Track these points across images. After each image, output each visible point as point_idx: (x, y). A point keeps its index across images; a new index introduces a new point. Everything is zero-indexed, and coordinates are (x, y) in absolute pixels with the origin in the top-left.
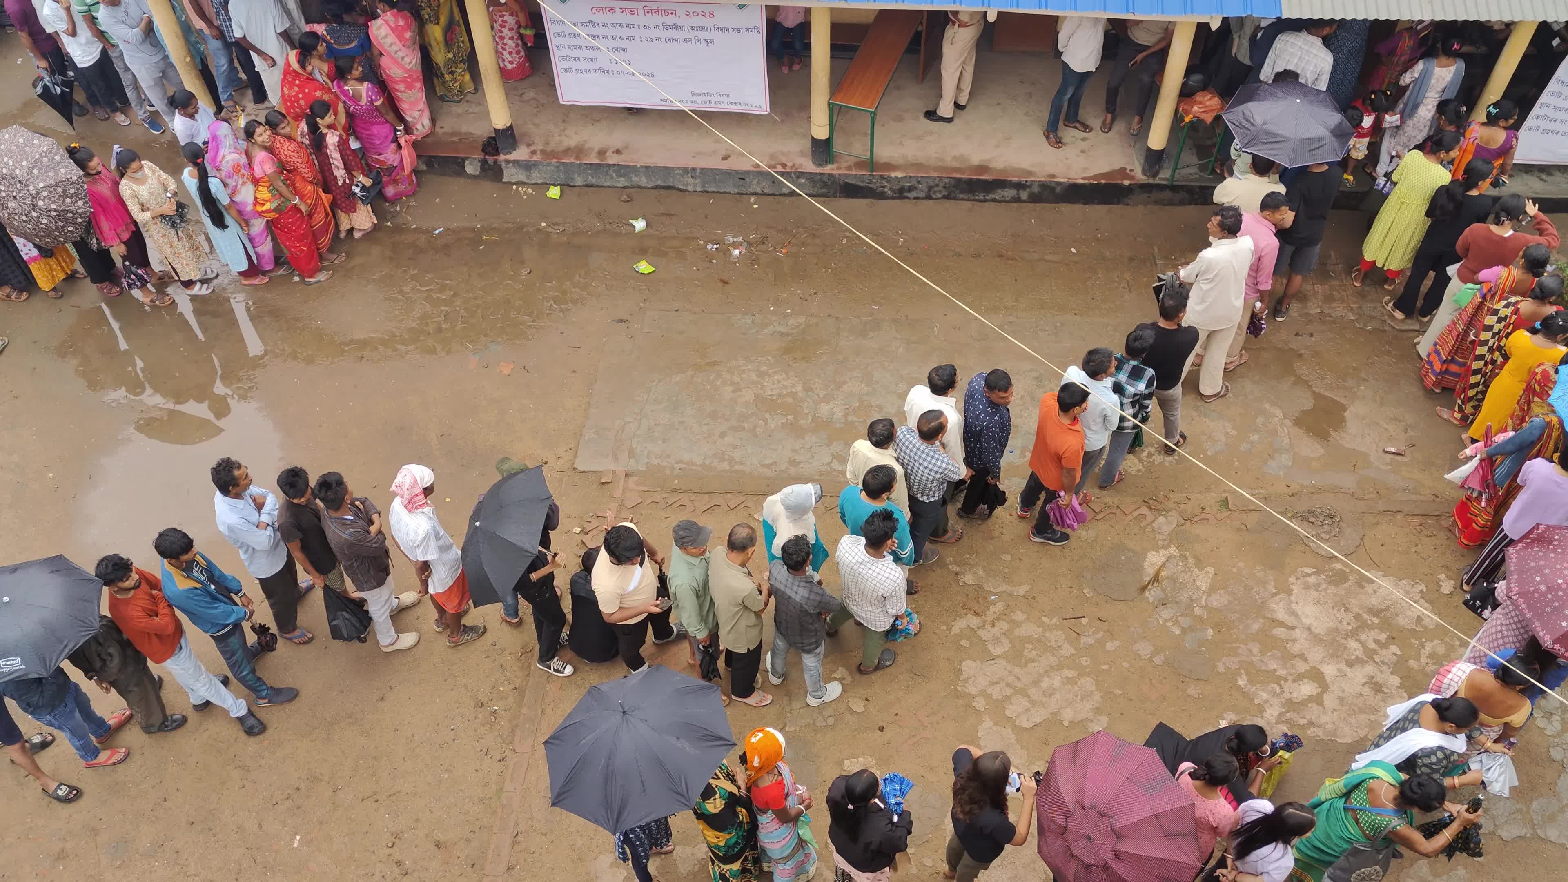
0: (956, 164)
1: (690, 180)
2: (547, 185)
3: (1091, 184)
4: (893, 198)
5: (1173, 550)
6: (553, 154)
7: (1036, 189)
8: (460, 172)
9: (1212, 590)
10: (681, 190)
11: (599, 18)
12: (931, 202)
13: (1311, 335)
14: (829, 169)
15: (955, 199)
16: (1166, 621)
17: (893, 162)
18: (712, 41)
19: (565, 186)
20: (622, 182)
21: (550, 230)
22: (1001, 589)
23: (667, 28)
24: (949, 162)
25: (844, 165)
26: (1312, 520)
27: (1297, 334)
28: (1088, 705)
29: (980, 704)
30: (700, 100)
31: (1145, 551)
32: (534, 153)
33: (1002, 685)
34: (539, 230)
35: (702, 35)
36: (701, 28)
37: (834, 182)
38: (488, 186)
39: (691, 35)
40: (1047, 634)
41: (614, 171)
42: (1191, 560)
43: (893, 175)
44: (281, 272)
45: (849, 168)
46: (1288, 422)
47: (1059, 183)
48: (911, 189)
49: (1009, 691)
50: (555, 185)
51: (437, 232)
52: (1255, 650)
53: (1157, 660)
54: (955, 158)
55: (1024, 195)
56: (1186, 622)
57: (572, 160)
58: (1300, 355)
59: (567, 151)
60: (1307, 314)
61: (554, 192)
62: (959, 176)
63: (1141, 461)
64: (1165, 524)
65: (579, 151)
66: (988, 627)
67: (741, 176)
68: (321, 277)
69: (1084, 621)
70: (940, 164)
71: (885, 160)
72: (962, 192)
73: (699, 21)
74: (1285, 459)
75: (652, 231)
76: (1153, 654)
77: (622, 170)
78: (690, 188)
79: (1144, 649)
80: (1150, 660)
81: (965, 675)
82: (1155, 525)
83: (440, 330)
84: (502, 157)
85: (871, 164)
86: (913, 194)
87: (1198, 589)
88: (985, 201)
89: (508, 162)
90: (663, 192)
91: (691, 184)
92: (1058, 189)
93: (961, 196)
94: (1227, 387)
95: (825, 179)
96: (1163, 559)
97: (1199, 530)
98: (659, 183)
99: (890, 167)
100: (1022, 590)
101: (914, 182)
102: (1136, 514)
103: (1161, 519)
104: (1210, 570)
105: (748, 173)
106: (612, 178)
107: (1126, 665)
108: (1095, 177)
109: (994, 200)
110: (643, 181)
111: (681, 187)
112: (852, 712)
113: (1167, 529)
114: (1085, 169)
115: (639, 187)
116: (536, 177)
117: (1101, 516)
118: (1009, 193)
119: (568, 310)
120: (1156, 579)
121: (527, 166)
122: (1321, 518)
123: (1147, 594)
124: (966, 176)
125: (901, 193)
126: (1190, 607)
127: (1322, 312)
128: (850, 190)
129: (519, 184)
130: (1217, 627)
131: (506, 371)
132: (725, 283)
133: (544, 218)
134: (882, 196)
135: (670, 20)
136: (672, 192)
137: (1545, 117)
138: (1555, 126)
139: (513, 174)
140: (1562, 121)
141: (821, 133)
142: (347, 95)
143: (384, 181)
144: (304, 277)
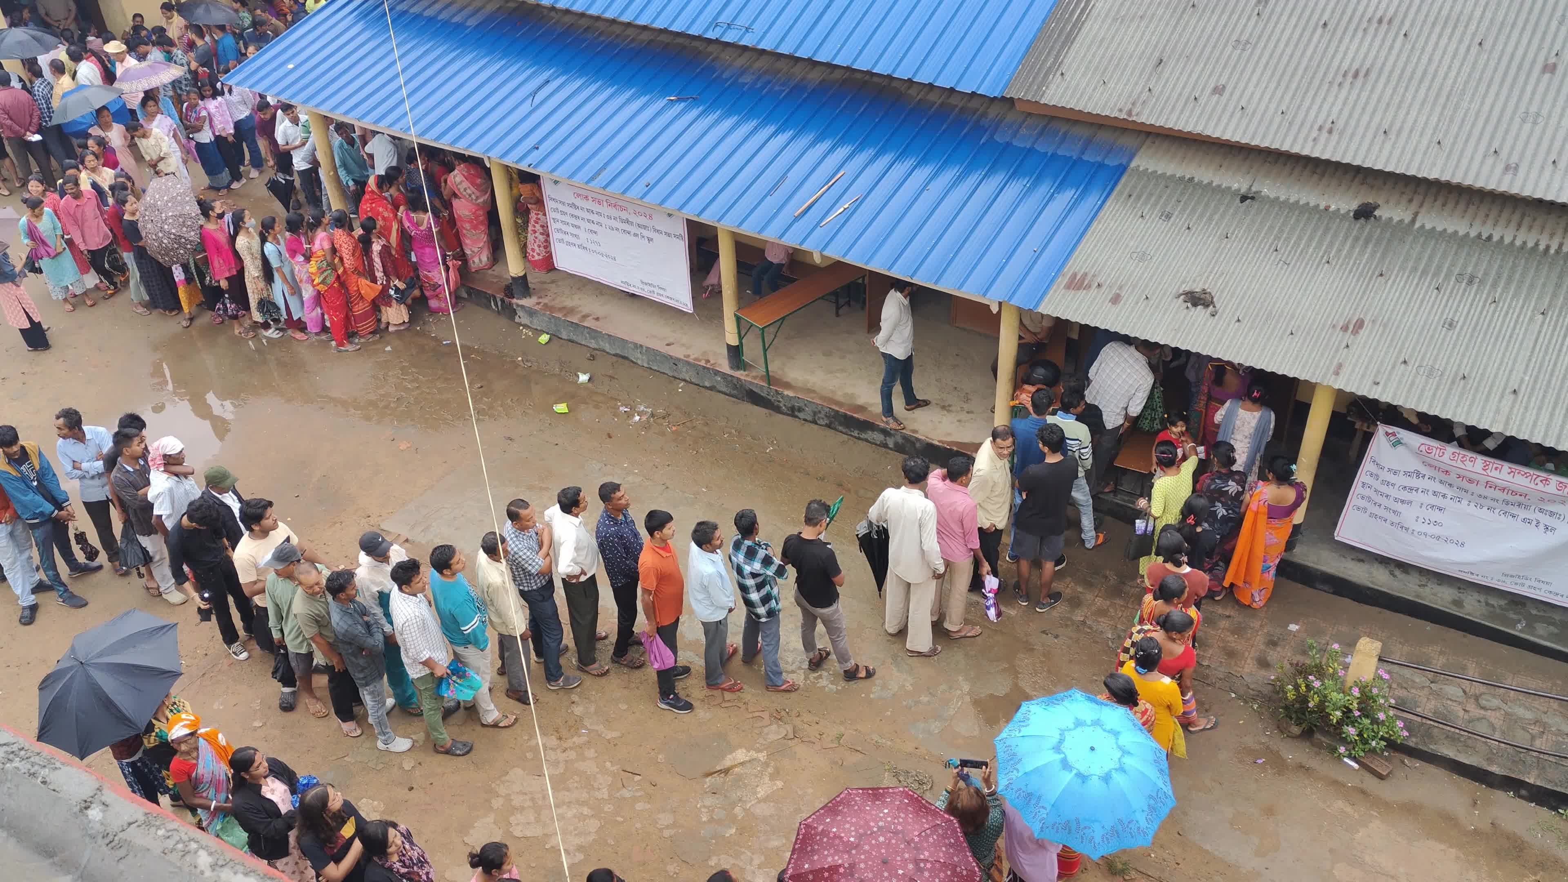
0: (841, 399)
1: (639, 355)
2: (542, 332)
3: (951, 450)
4: (788, 415)
5: (762, 757)
6: (552, 309)
7: (900, 441)
8: (488, 307)
9: (766, 799)
10: (632, 362)
11: (579, 202)
12: (816, 427)
13: (1056, 637)
14: (740, 374)
15: (835, 429)
16: (704, 807)
17: (793, 383)
19: (554, 337)
20: (593, 344)
21: (521, 363)
22: (596, 727)
23: (623, 221)
24: (839, 397)
25: (754, 374)
26: (901, 778)
27: (1044, 632)
28: (578, 841)
29: (497, 803)
30: (646, 288)
31: (740, 746)
32: (538, 304)
33: (527, 797)
34: (514, 362)
35: (645, 233)
36: (645, 227)
37: (741, 386)
38: (503, 321)
39: (639, 231)
40: (599, 776)
41: (588, 333)
42: (770, 770)
43: (786, 393)
45: (755, 378)
46: (967, 699)
47: (918, 440)
48: (800, 410)
49: (528, 803)
50: (546, 333)
51: (445, 342)
52: (756, 862)
53: (667, 833)
54: (846, 394)
55: (891, 443)
56: (719, 814)
57: (564, 317)
58: (1032, 650)
59: (561, 309)
60: (1070, 619)
61: (544, 338)
62: (837, 408)
63: (806, 678)
64: (775, 732)
65: (571, 311)
66: (558, 751)
67: (676, 362)
68: (350, 348)
69: (637, 778)
70: (830, 395)
71: (788, 380)
72: (841, 424)
73: (642, 220)
74: (935, 727)
75: (590, 385)
76: (667, 827)
77: (594, 334)
78: (639, 362)
79: (665, 819)
80: (661, 830)
81: (507, 778)
82: (766, 730)
83: (386, 407)
84: (514, 301)
85: (769, 378)
86: (801, 415)
87: (755, 793)
88: (859, 438)
89: (518, 305)
90: (620, 360)
91: (642, 360)
92: (918, 445)
93: (840, 428)
94: (935, 649)
95: (735, 381)
96: (747, 758)
97: (801, 750)
98: (618, 352)
99: (788, 386)
100: (610, 735)
101: (801, 404)
102: (757, 714)
103: (774, 727)
104: (780, 784)
105: (679, 360)
106: (585, 338)
107: (638, 825)
108: (949, 443)
109: (867, 440)
110: (607, 347)
111: (632, 359)
112: (401, 768)
113: (772, 737)
114: (949, 434)
115: (604, 351)
116: (536, 324)
117: (727, 705)
118: (878, 437)
119: (483, 420)
120: (726, 771)
121: (531, 313)
122: (910, 780)
123: (708, 780)
124: (842, 410)
125: (793, 411)
126: (734, 805)
127: (1084, 623)
128: (754, 398)
129: (525, 326)
130: (741, 832)
131: (403, 447)
132: (610, 437)
133: (524, 354)
134: (777, 409)
135: (624, 215)
136: (627, 362)
137: (1369, 499)
138: (1381, 512)
139: (522, 318)
140: (1386, 508)
141: (733, 340)
142: (410, 220)
143: (427, 293)
144: (339, 345)
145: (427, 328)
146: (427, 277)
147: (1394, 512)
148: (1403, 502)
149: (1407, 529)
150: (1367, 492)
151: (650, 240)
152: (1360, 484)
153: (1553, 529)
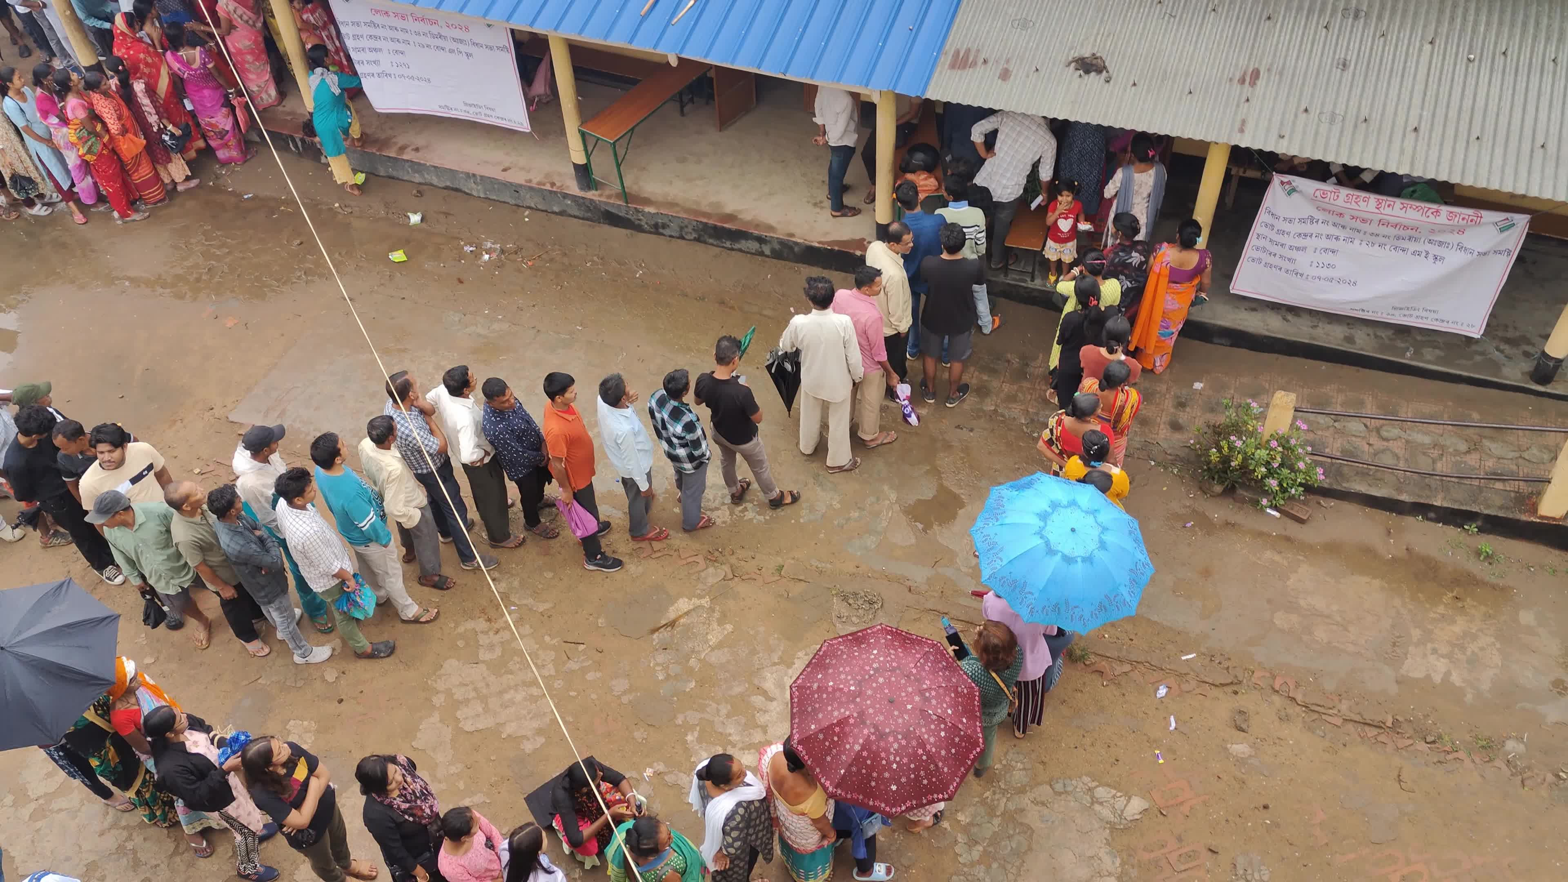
0: (707, 210)
1: (473, 186)
3: (832, 250)
4: (650, 233)
5: (705, 602)
7: (777, 247)
8: (286, 147)
9: (720, 646)
10: (467, 194)
11: (379, 19)
12: (683, 242)
13: (971, 430)
14: (592, 195)
15: (705, 243)
16: (657, 664)
17: (653, 199)
18: (471, 55)
19: (371, 175)
20: (417, 178)
21: (340, 210)
22: (525, 602)
23: (434, 36)
24: (704, 207)
25: (607, 192)
26: (851, 601)
27: (958, 427)
28: (535, 724)
29: (439, 700)
30: (472, 110)
31: (680, 595)
33: (470, 688)
34: (331, 209)
35: (462, 48)
36: (461, 41)
37: (595, 207)
38: (309, 165)
39: (454, 46)
40: (540, 652)
41: (410, 167)
42: (717, 615)
43: (647, 209)
44: (102, 209)
45: (609, 197)
46: (897, 507)
47: (796, 244)
48: (664, 226)
49: (473, 694)
50: (362, 172)
51: (246, 197)
52: (724, 712)
53: (625, 699)
54: (711, 204)
55: (767, 250)
56: (675, 669)
57: (374, 151)
58: (950, 447)
59: (373, 143)
60: (982, 410)
62: (705, 220)
63: (731, 514)
64: (713, 575)
65: (385, 143)
66: (491, 633)
67: (516, 189)
68: (136, 217)
69: (581, 647)
70: (695, 207)
71: (646, 195)
72: (711, 236)
73: (457, 33)
74: (871, 541)
75: (424, 225)
76: (625, 693)
77: (417, 167)
78: (475, 193)
79: (620, 685)
80: (619, 697)
81: (442, 671)
82: (703, 574)
83: (198, 280)
85: (625, 196)
86: (667, 232)
87: (707, 641)
88: (732, 249)
90: (453, 193)
91: (477, 190)
92: (796, 249)
93: (711, 241)
94: (855, 462)
95: (588, 203)
96: (691, 607)
97: (742, 588)
98: (448, 184)
99: (647, 201)
100: (542, 607)
101: (666, 221)
102: (690, 560)
103: (711, 570)
104: (729, 627)
105: (521, 186)
106: (408, 172)
107: (594, 696)
108: (828, 243)
109: (740, 250)
110: (435, 181)
111: (467, 191)
112: (324, 680)
113: (711, 581)
114: (827, 233)
115: (432, 185)
117: (659, 554)
118: (753, 246)
119: (313, 281)
120: (672, 624)
122: (860, 602)
123: (655, 636)
124: (711, 222)
125: (657, 229)
126: (687, 658)
127: (995, 411)
128: (613, 219)
130: (701, 683)
131: (230, 324)
132: (461, 282)
133: (338, 199)
134: (639, 229)
135: (435, 29)
136: (459, 194)
137: (1264, 250)
138: (1276, 261)
140: (1281, 257)
141: (580, 158)
142: (179, 60)
143: (213, 143)
144: (123, 215)
145: (221, 182)
146: (209, 123)
147: (1289, 260)
148: (1298, 249)
149: (1302, 275)
150: (1261, 243)
151: (469, 55)
152: (1255, 236)
153: (1442, 259)
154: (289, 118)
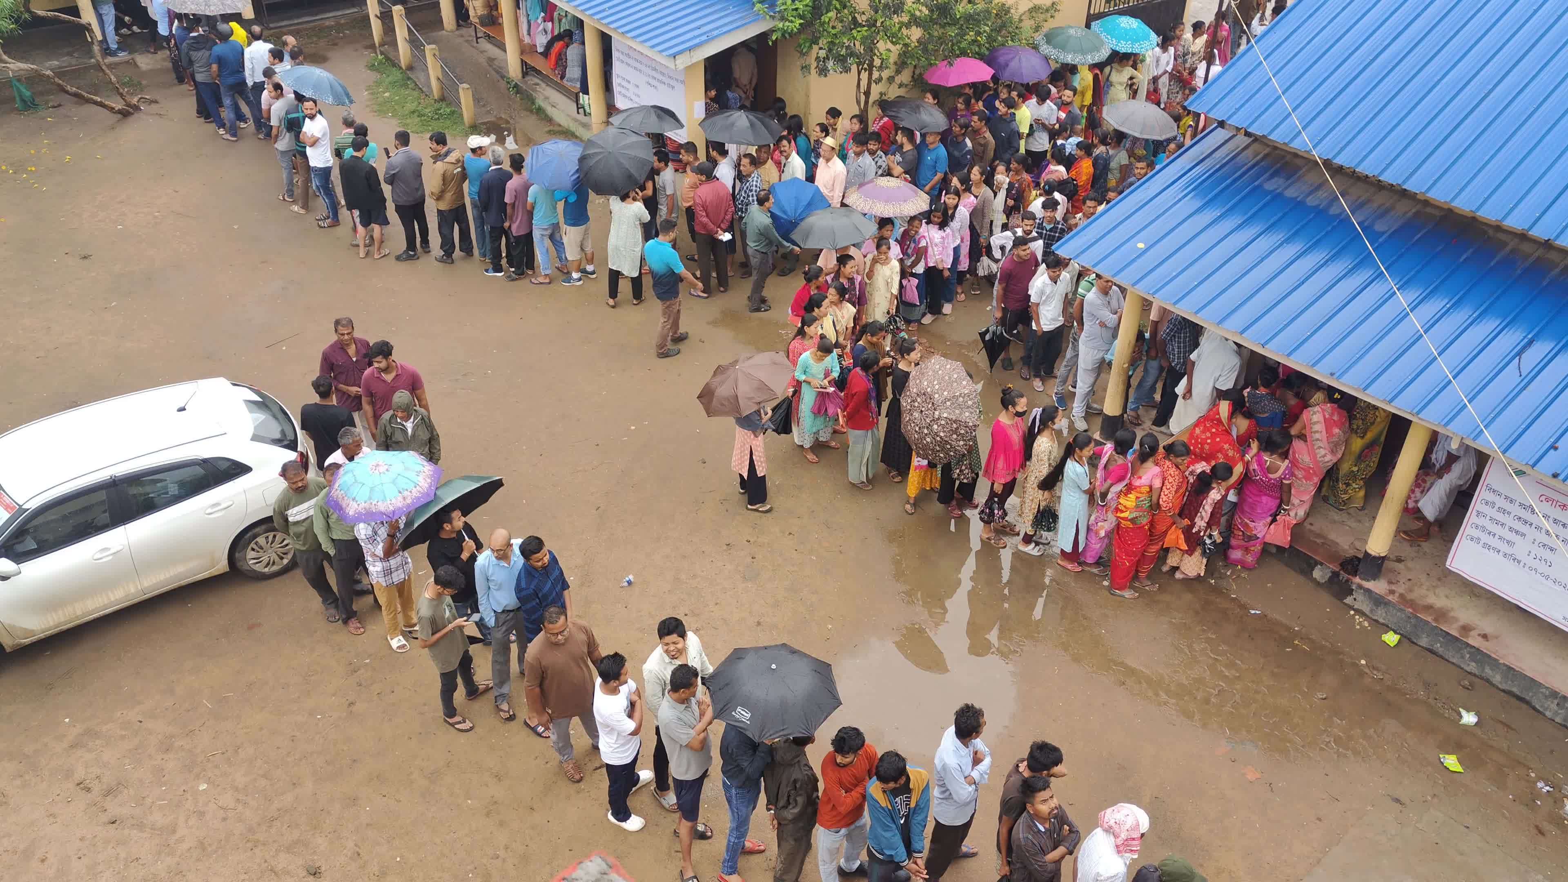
1: (1554, 706)
2: (1387, 628)
6: (1411, 603)
8: (1307, 571)
10: (1534, 708)
19: (1406, 638)
20: (1472, 667)
21: (1366, 670)
32: (1392, 592)
34: (1356, 666)
38: (1325, 598)
41: (1469, 653)
44: (1095, 571)
50: (1395, 632)
51: (1253, 612)
57: (1430, 620)
59: (1429, 608)
61: (1391, 638)
65: (1442, 615)
68: (1128, 594)
77: (1477, 654)
78: (1548, 714)
83: (1207, 701)
84: (1357, 580)
89: (1360, 587)
90: (1513, 700)
98: (1515, 690)
106: (1463, 657)
110: (1497, 679)
111: (1537, 706)
115: (1488, 681)
116: (1380, 615)
119: (1345, 756)
121: (1378, 601)
129: (1359, 612)
131: (1250, 777)
132: (1541, 832)
133: (1366, 656)
136: (1524, 706)
139: (1358, 601)
142: (1260, 463)
143: (1233, 542)
144: (1113, 586)
145: (1224, 583)
146: (1246, 526)
154: (1319, 541)
